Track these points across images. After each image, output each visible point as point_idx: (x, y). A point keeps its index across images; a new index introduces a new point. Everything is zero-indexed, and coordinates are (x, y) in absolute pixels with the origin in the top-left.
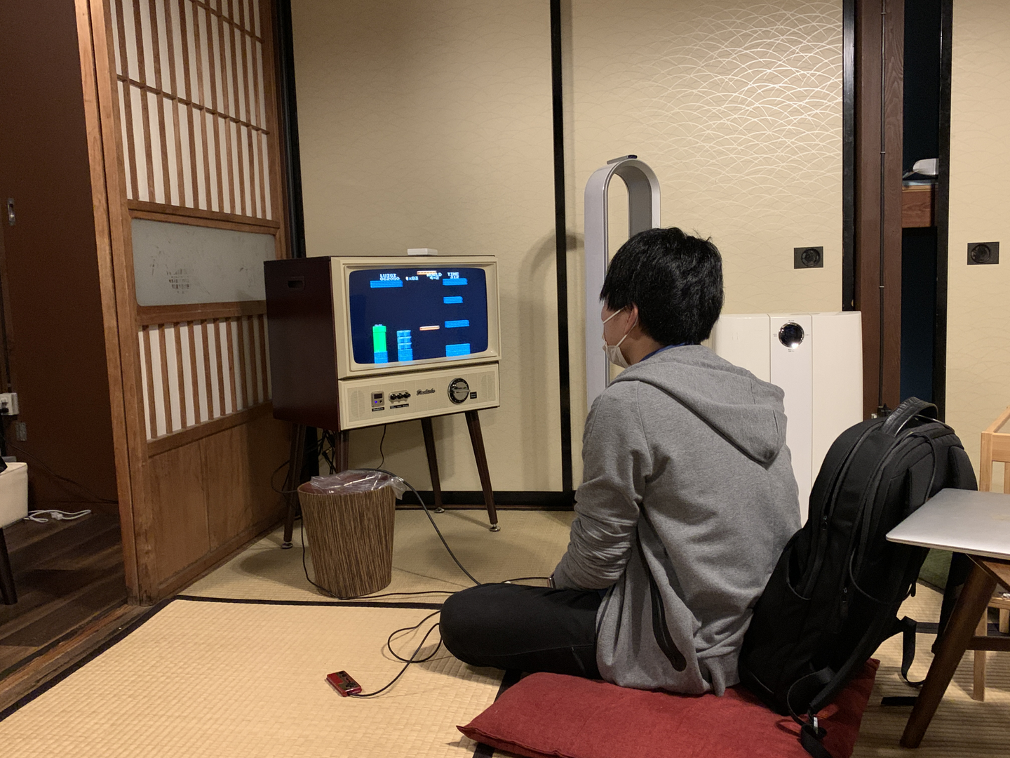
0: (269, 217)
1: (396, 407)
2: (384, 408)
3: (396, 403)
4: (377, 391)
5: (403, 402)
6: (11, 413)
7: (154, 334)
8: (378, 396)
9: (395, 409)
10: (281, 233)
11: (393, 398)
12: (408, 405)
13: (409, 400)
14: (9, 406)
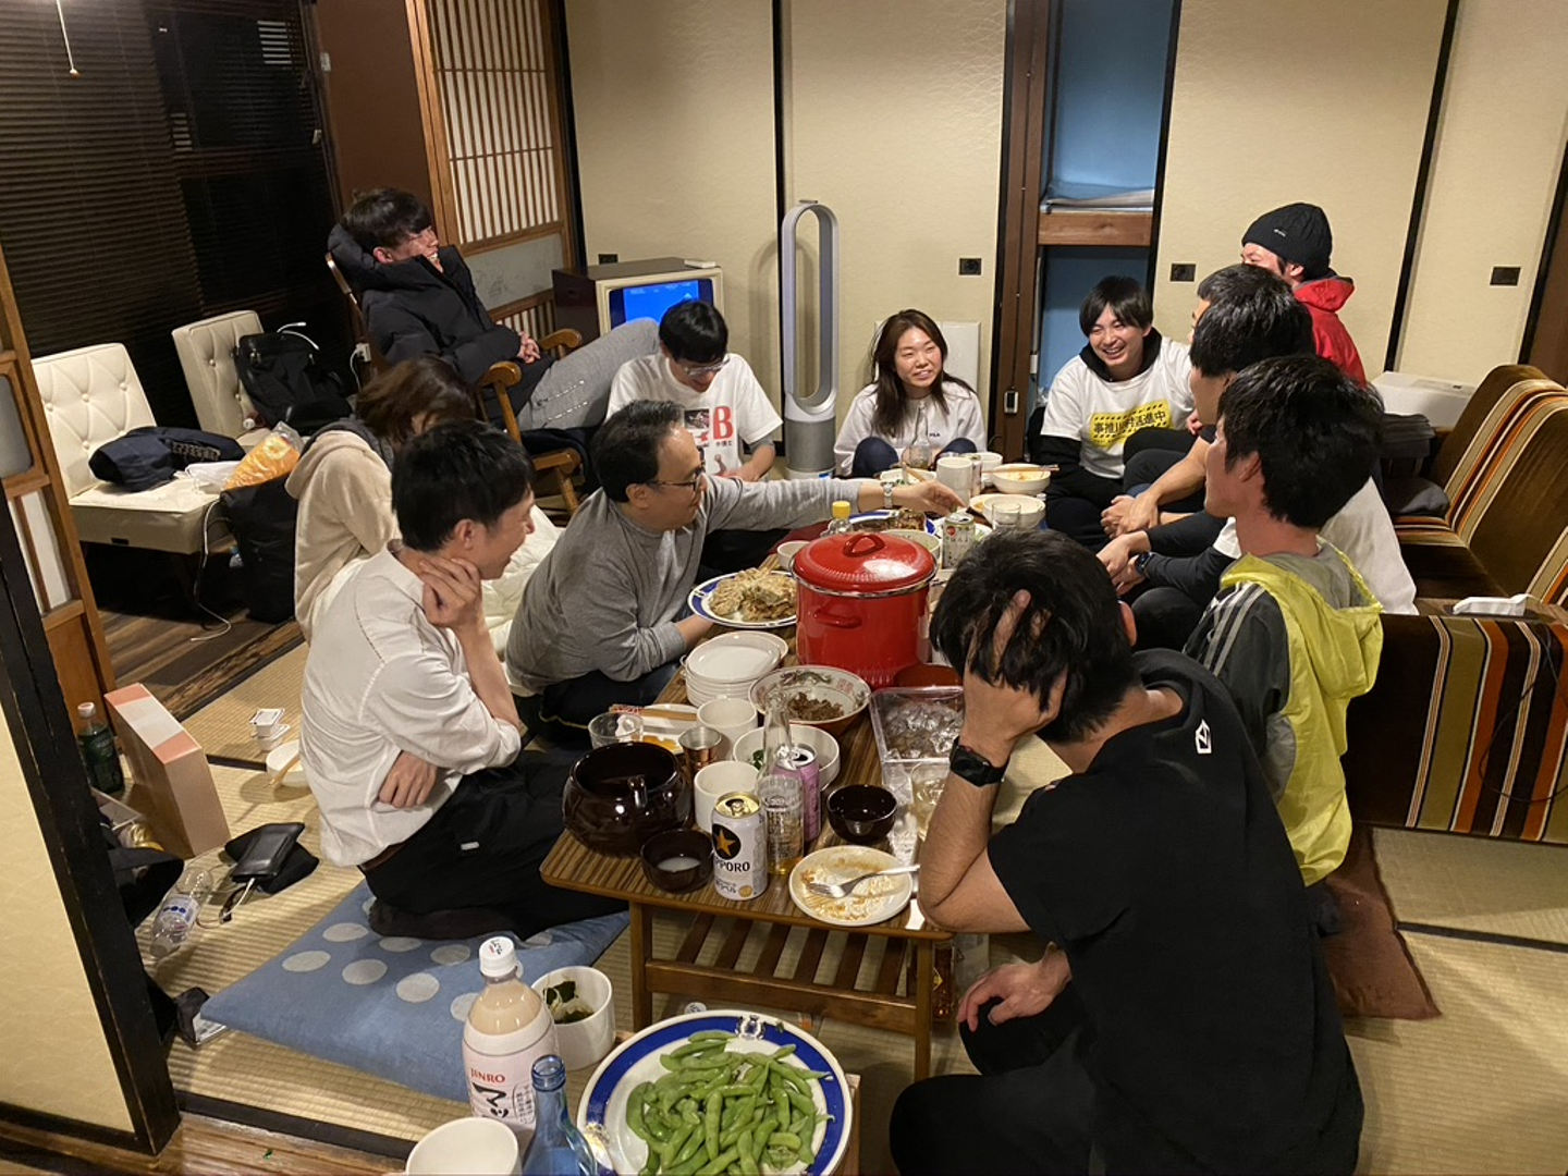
0: (556, 218)
6: (366, 360)
10: (565, 229)
14: (364, 354)
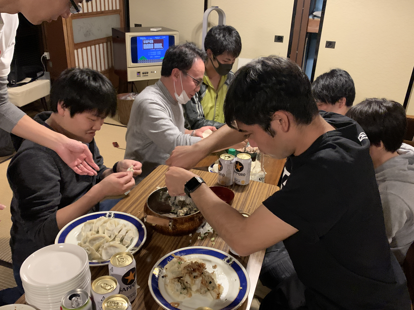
0: (118, 8)
1: (144, 76)
2: (140, 76)
3: (144, 75)
4: (139, 71)
5: (146, 75)
6: (48, 59)
7: (80, 50)
8: (139, 73)
9: (144, 77)
10: (122, 13)
11: (143, 73)
12: (148, 76)
13: (148, 74)
14: (47, 57)
